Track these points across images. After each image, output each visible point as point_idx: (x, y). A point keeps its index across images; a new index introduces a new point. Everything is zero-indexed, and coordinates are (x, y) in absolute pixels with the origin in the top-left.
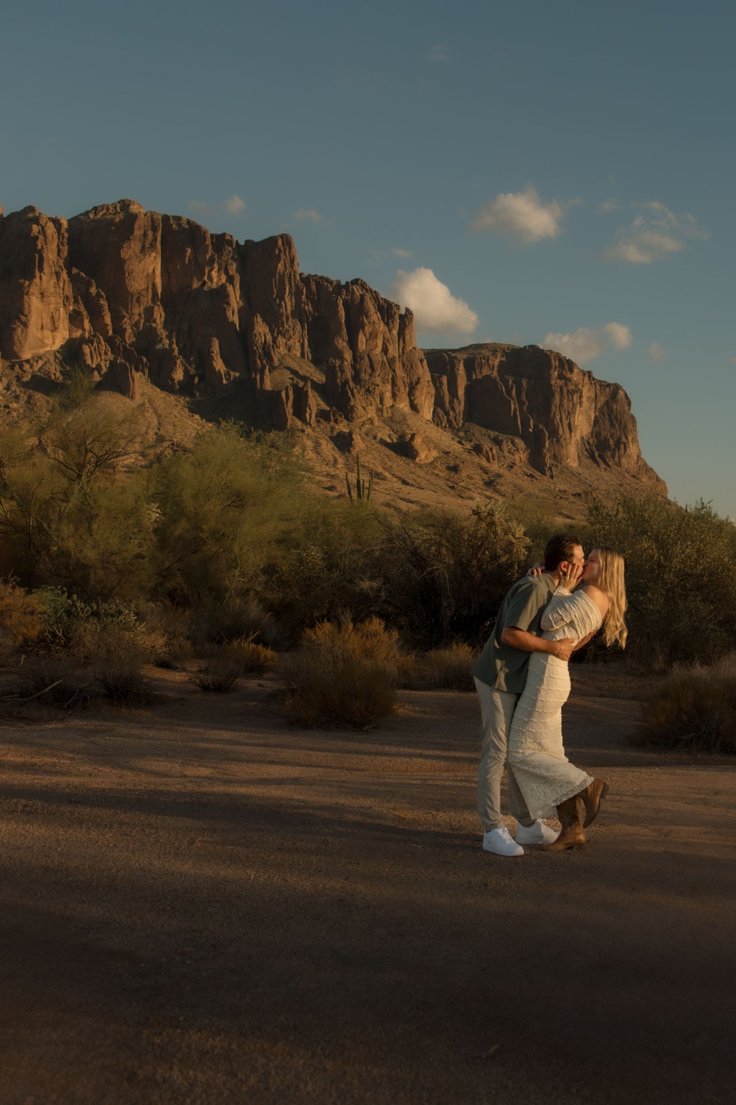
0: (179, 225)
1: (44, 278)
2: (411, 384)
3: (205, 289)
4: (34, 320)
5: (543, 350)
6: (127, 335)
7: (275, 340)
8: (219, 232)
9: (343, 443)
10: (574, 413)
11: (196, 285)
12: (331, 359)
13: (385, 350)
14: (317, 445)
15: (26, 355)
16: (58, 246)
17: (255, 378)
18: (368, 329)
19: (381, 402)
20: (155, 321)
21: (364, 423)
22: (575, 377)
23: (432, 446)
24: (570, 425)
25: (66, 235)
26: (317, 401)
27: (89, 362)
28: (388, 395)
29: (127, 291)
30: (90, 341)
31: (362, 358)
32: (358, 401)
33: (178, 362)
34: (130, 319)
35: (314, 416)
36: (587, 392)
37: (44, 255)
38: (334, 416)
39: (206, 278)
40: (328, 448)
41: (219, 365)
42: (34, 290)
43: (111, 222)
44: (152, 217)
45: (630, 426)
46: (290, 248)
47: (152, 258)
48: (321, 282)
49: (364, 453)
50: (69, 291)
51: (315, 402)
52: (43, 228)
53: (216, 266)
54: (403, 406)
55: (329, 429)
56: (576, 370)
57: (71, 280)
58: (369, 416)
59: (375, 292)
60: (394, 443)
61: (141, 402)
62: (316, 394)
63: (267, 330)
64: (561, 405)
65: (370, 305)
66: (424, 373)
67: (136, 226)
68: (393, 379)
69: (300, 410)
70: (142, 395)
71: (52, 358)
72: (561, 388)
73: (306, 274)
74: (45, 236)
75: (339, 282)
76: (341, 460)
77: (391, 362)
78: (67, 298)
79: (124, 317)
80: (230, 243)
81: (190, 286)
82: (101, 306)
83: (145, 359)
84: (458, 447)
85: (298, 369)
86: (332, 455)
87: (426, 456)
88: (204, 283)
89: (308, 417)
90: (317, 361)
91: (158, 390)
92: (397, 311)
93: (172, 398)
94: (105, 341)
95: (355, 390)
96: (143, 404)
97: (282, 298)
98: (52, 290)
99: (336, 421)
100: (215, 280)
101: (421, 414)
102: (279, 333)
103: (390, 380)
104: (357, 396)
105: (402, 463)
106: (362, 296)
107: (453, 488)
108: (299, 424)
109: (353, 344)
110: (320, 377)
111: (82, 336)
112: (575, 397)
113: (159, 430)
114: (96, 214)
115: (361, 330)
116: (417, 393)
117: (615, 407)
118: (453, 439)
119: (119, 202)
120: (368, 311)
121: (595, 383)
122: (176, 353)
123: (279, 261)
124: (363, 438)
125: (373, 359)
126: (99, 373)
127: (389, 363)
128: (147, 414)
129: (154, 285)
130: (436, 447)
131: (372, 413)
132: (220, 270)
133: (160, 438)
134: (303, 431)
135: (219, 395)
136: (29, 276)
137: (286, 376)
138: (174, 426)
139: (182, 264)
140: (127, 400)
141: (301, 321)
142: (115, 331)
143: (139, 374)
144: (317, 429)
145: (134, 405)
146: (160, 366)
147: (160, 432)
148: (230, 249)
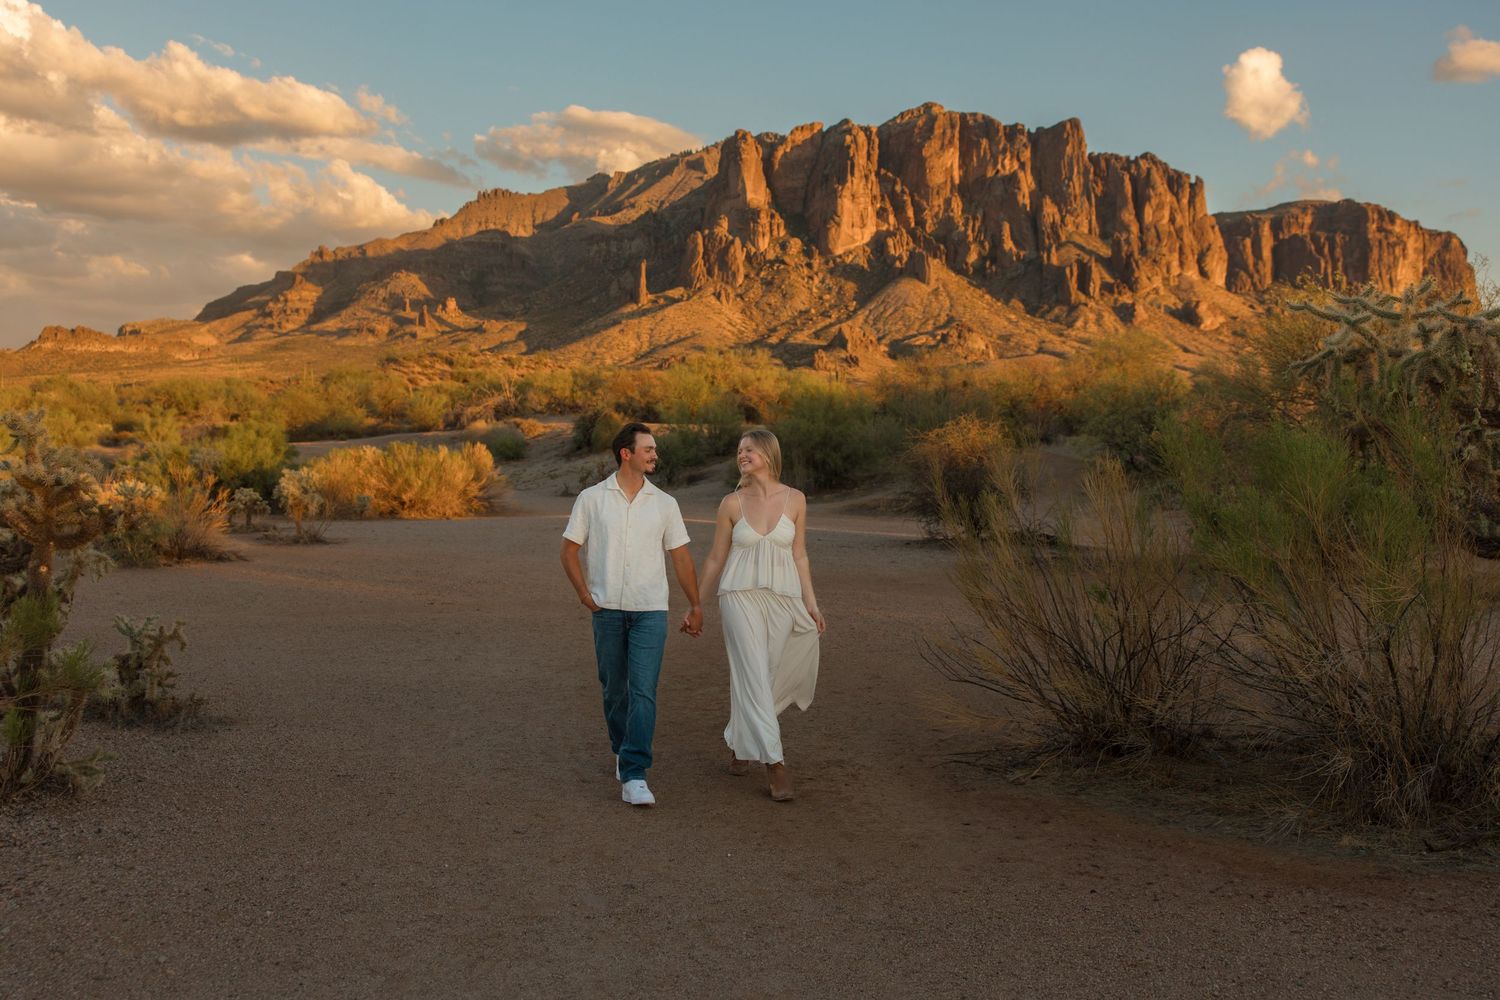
0: (975, 121)
1: (855, 181)
2: (1202, 251)
3: (999, 175)
4: (846, 220)
5: (1358, 204)
6: (928, 225)
7: (1062, 221)
8: (1012, 123)
9: (1126, 314)
10: (1395, 266)
11: (990, 173)
12: (1117, 234)
13: (1172, 220)
14: (1099, 320)
15: (839, 251)
16: (868, 152)
17: (1042, 257)
18: (1154, 201)
19: (1168, 271)
20: (952, 211)
21: (1148, 293)
22: (1397, 229)
23: (1219, 312)
24: (1391, 281)
25: (877, 141)
26: (1100, 274)
27: (892, 252)
28: (1175, 263)
29: (928, 186)
30: (892, 234)
31: (1149, 230)
32: (1143, 273)
33: (973, 247)
34: (931, 210)
35: (1097, 289)
36: (1412, 244)
37: (855, 161)
38: (1118, 287)
39: (999, 167)
40: (1110, 320)
41: (1009, 245)
42: (846, 193)
43: (916, 126)
44: (950, 113)
45: (1466, 275)
46: (1078, 130)
47: (950, 154)
48: (1109, 158)
49: (1146, 323)
50: (877, 191)
51: (1099, 275)
52: (855, 137)
53: (1008, 155)
54: (1192, 274)
55: (1112, 301)
56: (1398, 222)
57: (879, 182)
58: (1155, 286)
59: (1165, 164)
60: (1177, 309)
61: (936, 287)
62: (1100, 266)
63: (1056, 210)
64: (1380, 259)
65: (1157, 177)
66: (1216, 240)
67: (936, 126)
68: (1181, 249)
69: (1083, 286)
70: (937, 280)
71: (861, 252)
72: (1380, 242)
73: (1096, 154)
74: (857, 145)
75: (1128, 158)
76: (1122, 331)
77: (1179, 232)
78: (875, 197)
79: (925, 210)
80: (1022, 132)
81: (985, 175)
82: (904, 202)
83: (942, 247)
84: (1246, 312)
85: (1084, 245)
86: (1114, 327)
87: (1212, 324)
88: (998, 171)
89: (1091, 290)
90: (1104, 236)
91: (953, 274)
92: (1187, 180)
93: (965, 281)
94: (908, 232)
95: (1140, 262)
96: (937, 289)
97: (1070, 179)
98: (862, 191)
99: (1120, 293)
100: (1008, 168)
101: (1212, 280)
102: (1067, 212)
103: (1177, 250)
104: (1141, 267)
105: (1185, 330)
106: (1149, 170)
107: (1237, 353)
108: (1083, 298)
109: (1139, 216)
110: (1106, 251)
111: (888, 230)
112: (1398, 251)
113: (950, 311)
114: (902, 118)
115: (1147, 204)
116: (1208, 259)
117: (1447, 257)
118: (1244, 303)
119: (923, 106)
120: (1155, 183)
121: (1423, 234)
122: (971, 239)
123: (1067, 144)
124: (1146, 310)
125: (1160, 230)
126: (901, 262)
127: (1176, 232)
128: (941, 298)
129: (952, 178)
130: (1223, 312)
131: (1158, 282)
132: (1012, 158)
133: (950, 320)
134: (1086, 305)
135: (1009, 275)
136: (842, 181)
137: (1073, 253)
138: (965, 307)
139: (978, 156)
140: (923, 286)
141: (1089, 199)
142: (916, 223)
143: (937, 260)
144: (1101, 302)
145: (929, 290)
146: (956, 252)
147: (951, 314)
148: (1022, 137)
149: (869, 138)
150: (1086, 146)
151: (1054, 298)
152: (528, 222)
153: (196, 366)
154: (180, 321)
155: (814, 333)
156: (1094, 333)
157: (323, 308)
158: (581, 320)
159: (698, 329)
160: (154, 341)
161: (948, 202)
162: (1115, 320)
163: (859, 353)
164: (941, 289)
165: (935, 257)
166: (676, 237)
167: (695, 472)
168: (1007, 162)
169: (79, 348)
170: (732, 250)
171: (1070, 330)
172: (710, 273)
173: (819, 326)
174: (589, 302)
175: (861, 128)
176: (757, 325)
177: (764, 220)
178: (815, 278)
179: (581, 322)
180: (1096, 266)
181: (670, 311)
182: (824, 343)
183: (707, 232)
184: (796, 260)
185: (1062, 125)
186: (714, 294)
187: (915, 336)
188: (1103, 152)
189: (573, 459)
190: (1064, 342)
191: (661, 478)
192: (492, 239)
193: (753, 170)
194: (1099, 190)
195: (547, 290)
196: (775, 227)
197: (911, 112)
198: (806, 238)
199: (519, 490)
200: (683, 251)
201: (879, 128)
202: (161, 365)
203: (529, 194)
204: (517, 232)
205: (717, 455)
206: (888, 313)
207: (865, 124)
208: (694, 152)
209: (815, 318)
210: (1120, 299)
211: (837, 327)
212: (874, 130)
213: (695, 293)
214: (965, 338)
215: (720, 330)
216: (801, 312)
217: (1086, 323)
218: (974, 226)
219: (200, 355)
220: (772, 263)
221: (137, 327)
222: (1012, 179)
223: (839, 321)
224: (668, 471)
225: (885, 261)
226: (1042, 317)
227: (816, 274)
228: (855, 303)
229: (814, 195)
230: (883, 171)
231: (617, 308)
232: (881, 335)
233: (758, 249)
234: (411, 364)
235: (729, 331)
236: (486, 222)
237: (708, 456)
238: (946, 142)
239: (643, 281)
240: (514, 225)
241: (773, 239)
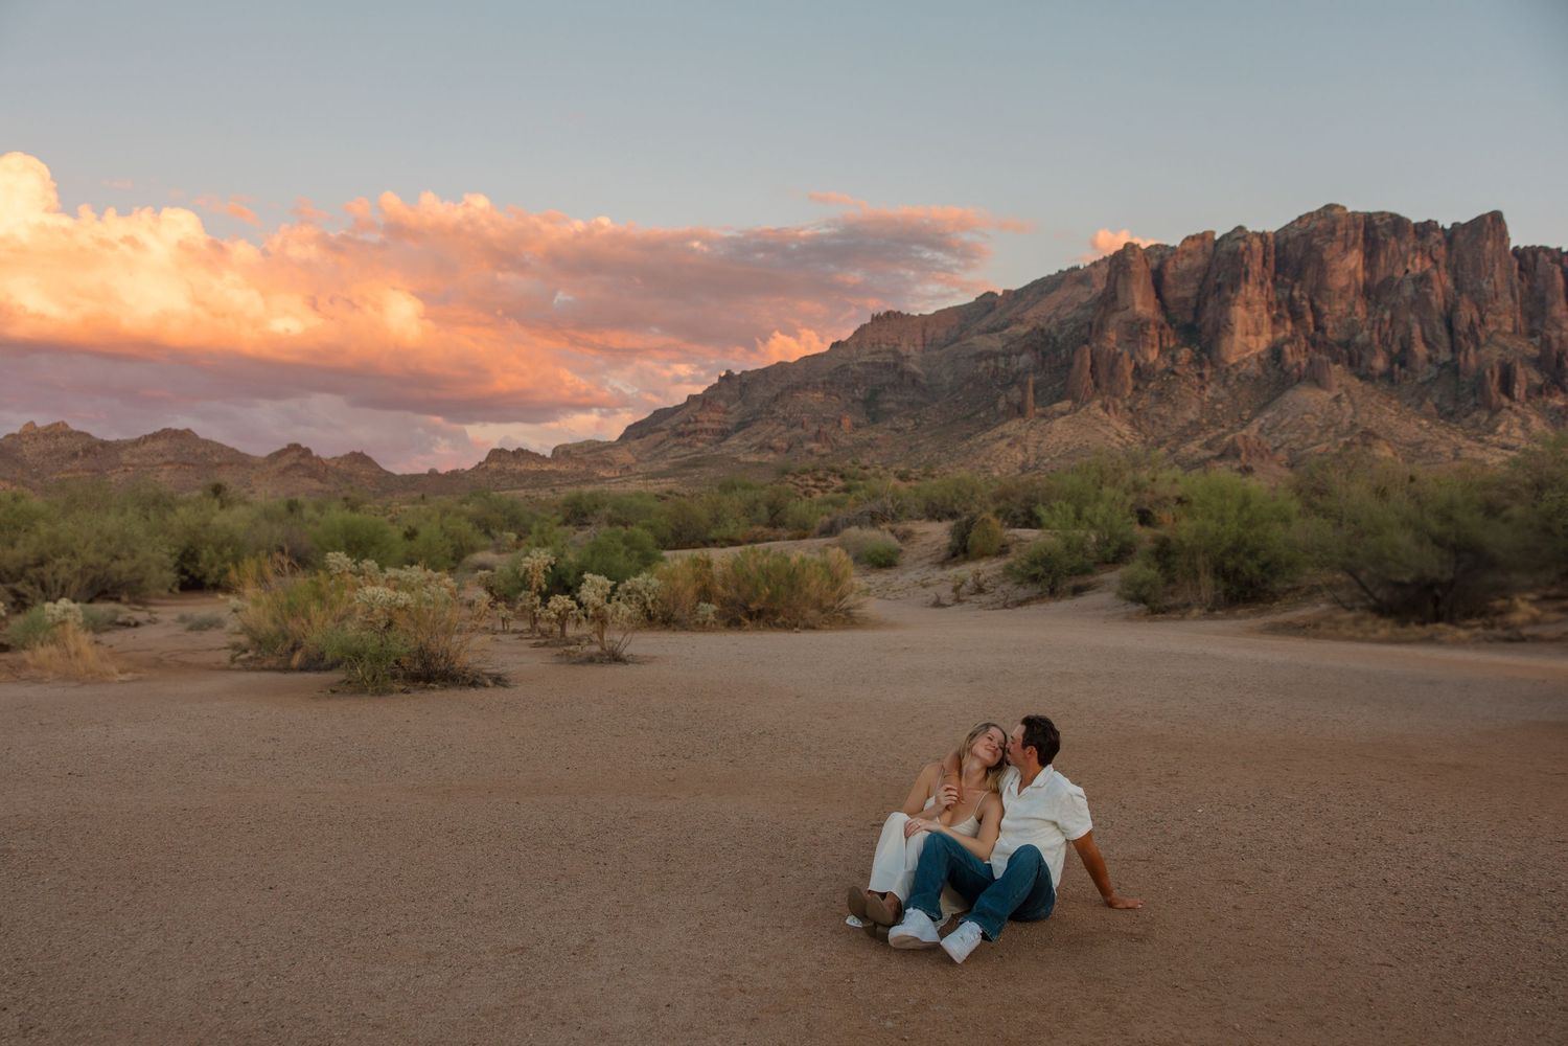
0: (1382, 220)
1: (1250, 288)
3: (1409, 275)
4: (1239, 327)
6: (1328, 331)
7: (1482, 320)
8: (1423, 219)
9: (1557, 417)
11: (1399, 273)
12: (1546, 331)
14: (1525, 424)
15: (1232, 360)
16: (1264, 258)
17: (1459, 360)
20: (1356, 314)
25: (1273, 248)
26: (1526, 374)
27: (1290, 360)
29: (1330, 290)
30: (1289, 341)
33: (1379, 351)
34: (1332, 315)
35: (1523, 392)
37: (1251, 270)
38: (1547, 388)
39: (1409, 266)
40: (1537, 424)
41: (1420, 347)
42: (1240, 301)
43: (1315, 229)
44: (1354, 213)
46: (1501, 223)
47: (1354, 256)
48: (1535, 251)
50: (1273, 297)
51: (1526, 376)
52: (1249, 245)
53: (1419, 253)
55: (1541, 403)
57: (1276, 288)
61: (1338, 393)
62: (1526, 366)
63: (1474, 309)
67: (1338, 228)
69: (1506, 385)
70: (1340, 386)
71: (1255, 360)
73: (1522, 247)
74: (1251, 253)
75: (1559, 250)
76: (1553, 435)
78: (1269, 305)
79: (1325, 314)
80: (1435, 228)
81: (1391, 278)
82: (1303, 308)
83: (1345, 352)
85: (1508, 344)
86: (1543, 431)
88: (1407, 271)
89: (1516, 392)
90: (1531, 334)
91: (1357, 380)
93: (1369, 388)
94: (1307, 338)
96: (1339, 396)
97: (1492, 275)
98: (1257, 298)
99: (1550, 395)
100: (1419, 267)
102: (1488, 310)
108: (1506, 401)
110: (1533, 351)
111: (1285, 337)
113: (1354, 418)
114: (1301, 222)
119: (1324, 208)
122: (1376, 343)
123: (1488, 240)
126: (1299, 369)
128: (1343, 405)
129: (1356, 280)
132: (1422, 259)
133: (1354, 426)
134: (1510, 408)
135: (1419, 380)
136: (1235, 287)
137: (1495, 354)
138: (1370, 413)
139: (1386, 258)
140: (1325, 393)
141: (1513, 295)
142: (1317, 328)
143: (1339, 366)
144: (1527, 405)
145: (1331, 396)
146: (1360, 358)
147: (1354, 421)
148: (1434, 234)
149: (1265, 245)
150: (1509, 239)
151: (1472, 401)
152: (919, 342)
153: (615, 483)
154: (604, 442)
155: (1206, 443)
156: (1518, 438)
157: (729, 427)
158: (971, 435)
159: (1087, 441)
160: (581, 460)
161: (1352, 306)
162: (1545, 424)
163: (1254, 463)
164: (1344, 395)
165: (1336, 362)
166: (1063, 351)
167: (1081, 581)
168: (1417, 261)
169: (519, 468)
170: (1120, 363)
171: (1491, 436)
172: (1097, 385)
173: (1210, 436)
174: (977, 416)
175: (1256, 234)
176: (1146, 437)
177: (1153, 332)
178: (1207, 386)
179: (969, 436)
180: (1522, 367)
181: (1058, 424)
182: (1217, 454)
183: (1094, 345)
184: (1187, 370)
185: (1481, 219)
186: (1102, 406)
187: (1313, 445)
188: (1529, 245)
189: (948, 566)
190: (1484, 449)
191: (1042, 587)
192: (884, 359)
193: (1142, 282)
194: (1525, 286)
195: (937, 406)
196: (1165, 338)
197: (1310, 215)
198: (1198, 348)
199: (889, 599)
200: (1070, 365)
201: (1276, 234)
202: (587, 482)
203: (920, 315)
204: (908, 351)
205: (1107, 563)
206: (1284, 422)
207: (1260, 230)
208: (1082, 267)
209: (1206, 428)
210: (1551, 401)
211: (1232, 436)
212: (1271, 239)
213: (1083, 405)
214: (1370, 445)
215: (1108, 441)
216: (1191, 422)
217: (1510, 426)
218: (1380, 329)
219: (620, 472)
220: (1162, 373)
221: (568, 448)
222: (1423, 279)
223: (1232, 430)
224: (1050, 579)
225: (1282, 369)
226: (1457, 423)
227: (1208, 383)
228: (1248, 412)
229: (1205, 304)
230: (1279, 278)
231: (1004, 423)
232: (1277, 445)
233: (1147, 360)
234: (804, 477)
235: (1118, 442)
236: (879, 343)
237: (1096, 564)
238: (1349, 244)
239: (1030, 395)
240: (905, 344)
241: (1162, 350)
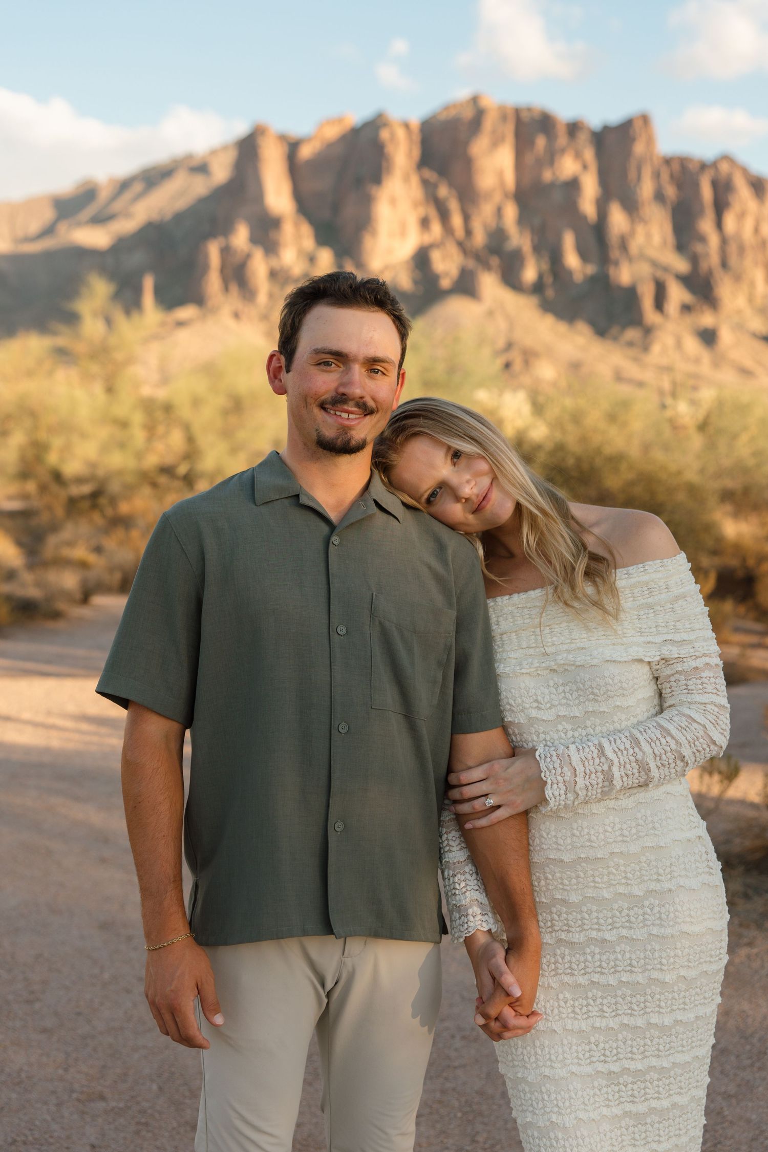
0: (530, 116)
1: (393, 182)
3: (558, 179)
4: (383, 228)
6: (478, 235)
7: (631, 231)
8: (573, 119)
9: (708, 337)
11: (547, 176)
12: (694, 246)
14: (679, 345)
15: (377, 265)
17: (610, 274)
18: (736, 207)
19: (753, 288)
20: (505, 219)
21: (733, 314)
25: (417, 137)
26: (677, 291)
27: (438, 267)
29: (477, 190)
30: (437, 246)
31: (730, 240)
32: (725, 290)
34: (481, 218)
35: (676, 309)
37: (393, 160)
38: (701, 307)
39: (558, 169)
40: (692, 345)
42: (383, 196)
43: (460, 121)
46: (648, 126)
47: (503, 152)
48: (685, 161)
49: (731, 348)
50: (419, 195)
51: (676, 294)
52: (393, 133)
53: (569, 154)
55: (693, 323)
57: (422, 185)
58: (739, 305)
59: (746, 167)
61: (491, 306)
63: (625, 218)
65: (740, 182)
67: (485, 122)
70: (492, 298)
71: (402, 269)
73: (669, 155)
74: (396, 142)
76: (705, 357)
78: (415, 205)
79: (474, 217)
80: (584, 129)
81: (541, 179)
82: (451, 207)
83: (495, 261)
85: (658, 258)
86: (696, 352)
88: (557, 175)
89: (670, 310)
90: (680, 248)
91: (509, 291)
93: (523, 299)
94: (456, 243)
95: (722, 278)
96: (492, 310)
97: (640, 182)
98: (403, 196)
99: (701, 314)
100: (569, 169)
102: (638, 220)
104: (723, 284)
106: (730, 174)
108: (659, 318)
109: (719, 224)
110: (681, 265)
111: (433, 242)
113: (510, 333)
115: (729, 210)
119: (468, 99)
120: (738, 188)
123: (636, 143)
124: (731, 333)
125: (744, 241)
126: (449, 279)
128: (497, 319)
129: (506, 181)
131: (742, 301)
133: (511, 345)
134: (663, 328)
135: (573, 294)
136: (376, 180)
137: (647, 268)
138: (526, 330)
139: (535, 155)
140: (476, 304)
141: (663, 205)
143: (491, 274)
144: (681, 324)
145: (483, 310)
147: (510, 337)
149: (409, 134)
150: (656, 144)
151: (625, 319)
152: (5, 233)
156: (674, 360)
161: (501, 209)
162: (698, 345)
164: (497, 309)
165: (488, 271)
166: (183, 249)
168: (567, 163)
170: (252, 263)
171: (646, 355)
172: (226, 289)
177: (288, 228)
180: (673, 283)
183: (222, 241)
185: (628, 123)
186: (232, 314)
188: (675, 152)
193: (275, 171)
194: (674, 194)
196: (302, 236)
197: (456, 105)
198: (339, 249)
200: (192, 264)
201: (422, 123)
208: (199, 154)
210: (701, 320)
212: (415, 126)
213: (209, 313)
217: (664, 347)
222: (574, 184)
225: (430, 278)
226: (613, 340)
229: (345, 199)
230: (425, 171)
233: (283, 262)
238: (499, 139)
241: (301, 252)
